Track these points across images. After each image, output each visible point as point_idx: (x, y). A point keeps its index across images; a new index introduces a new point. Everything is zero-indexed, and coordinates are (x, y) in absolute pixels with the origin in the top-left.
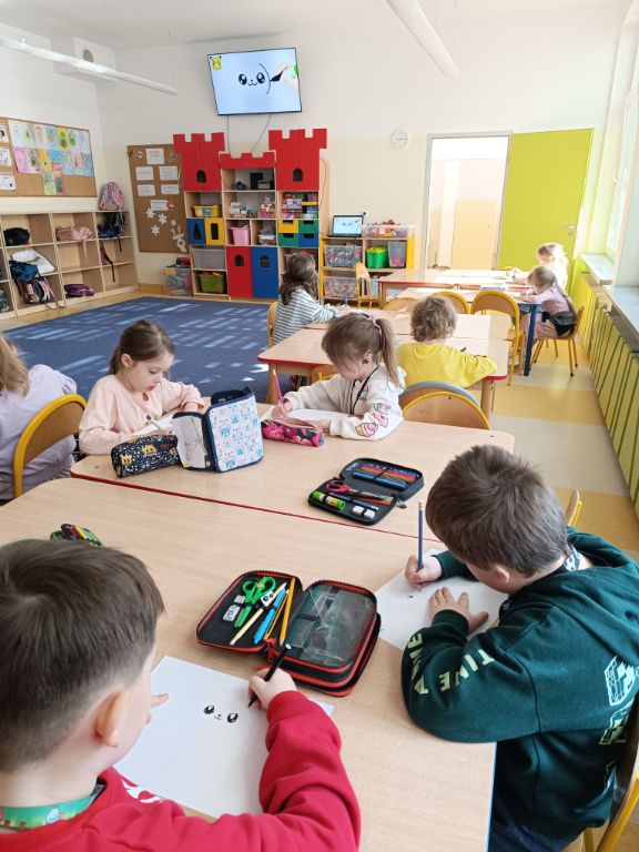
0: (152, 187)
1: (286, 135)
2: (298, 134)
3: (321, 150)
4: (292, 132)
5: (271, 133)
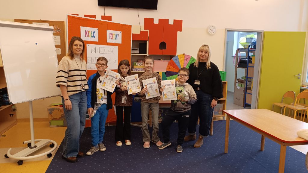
1: (156, 22)
2: (163, 22)
3: (179, 32)
4: (160, 20)
5: (146, 20)
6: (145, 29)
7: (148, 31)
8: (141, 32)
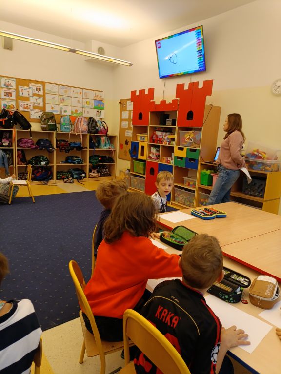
0: (128, 123)
1: (186, 87)
4: (191, 84)
5: (178, 86)
6: (176, 97)
7: (178, 99)
8: (173, 101)
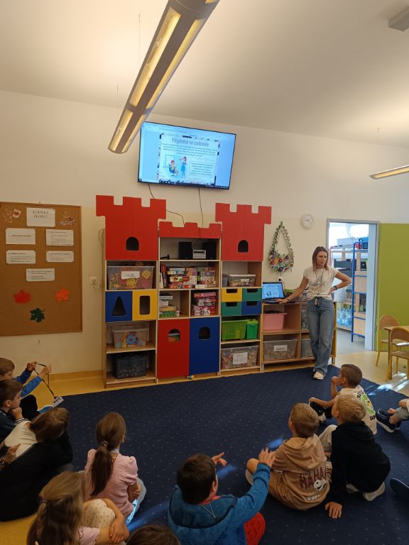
0: (32, 254)
2: (244, 209)
4: (239, 206)
5: (218, 205)
6: (217, 221)
7: (221, 223)
8: (211, 225)
